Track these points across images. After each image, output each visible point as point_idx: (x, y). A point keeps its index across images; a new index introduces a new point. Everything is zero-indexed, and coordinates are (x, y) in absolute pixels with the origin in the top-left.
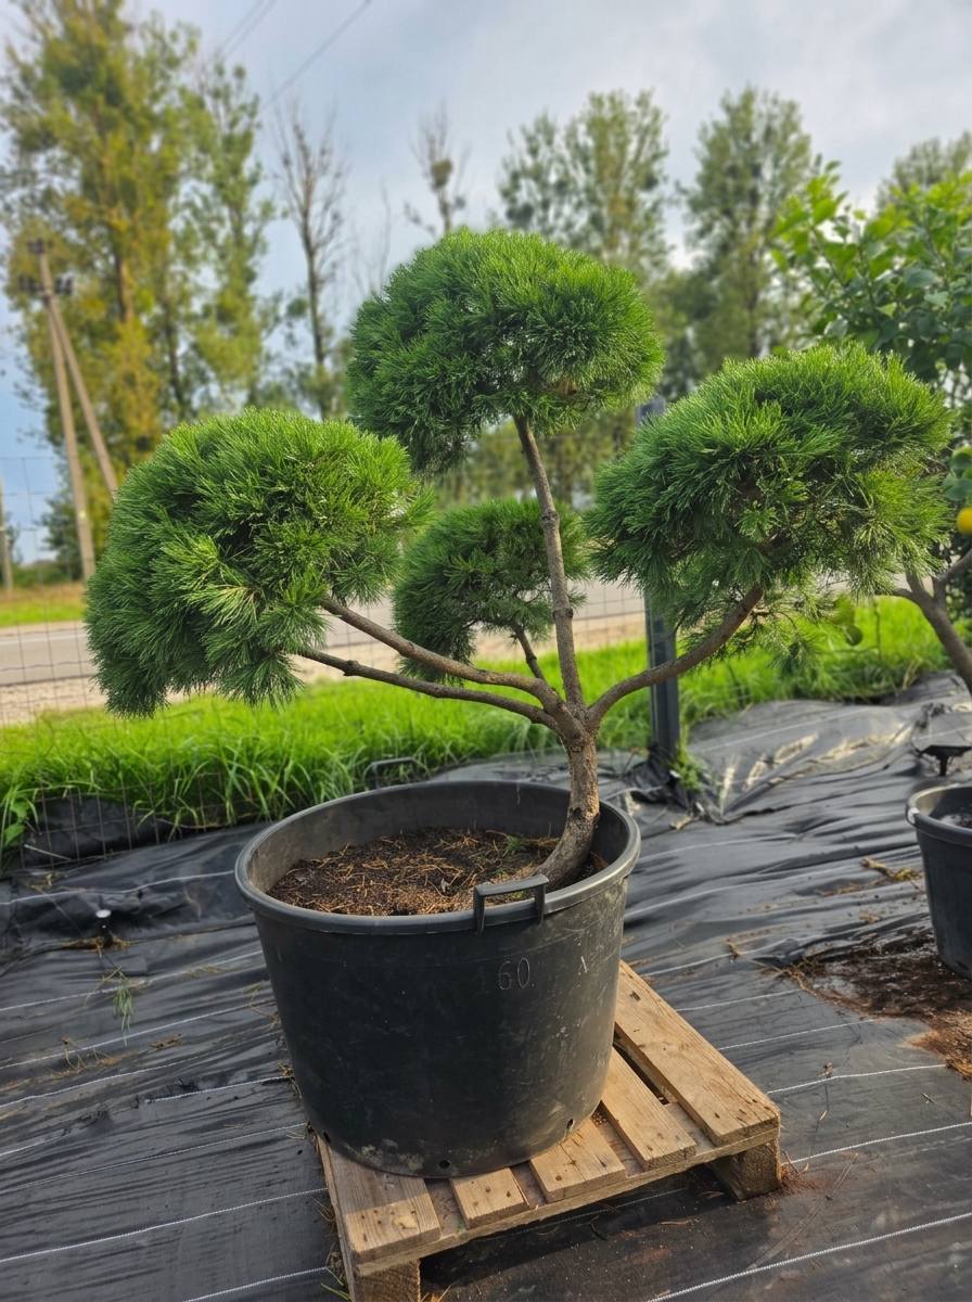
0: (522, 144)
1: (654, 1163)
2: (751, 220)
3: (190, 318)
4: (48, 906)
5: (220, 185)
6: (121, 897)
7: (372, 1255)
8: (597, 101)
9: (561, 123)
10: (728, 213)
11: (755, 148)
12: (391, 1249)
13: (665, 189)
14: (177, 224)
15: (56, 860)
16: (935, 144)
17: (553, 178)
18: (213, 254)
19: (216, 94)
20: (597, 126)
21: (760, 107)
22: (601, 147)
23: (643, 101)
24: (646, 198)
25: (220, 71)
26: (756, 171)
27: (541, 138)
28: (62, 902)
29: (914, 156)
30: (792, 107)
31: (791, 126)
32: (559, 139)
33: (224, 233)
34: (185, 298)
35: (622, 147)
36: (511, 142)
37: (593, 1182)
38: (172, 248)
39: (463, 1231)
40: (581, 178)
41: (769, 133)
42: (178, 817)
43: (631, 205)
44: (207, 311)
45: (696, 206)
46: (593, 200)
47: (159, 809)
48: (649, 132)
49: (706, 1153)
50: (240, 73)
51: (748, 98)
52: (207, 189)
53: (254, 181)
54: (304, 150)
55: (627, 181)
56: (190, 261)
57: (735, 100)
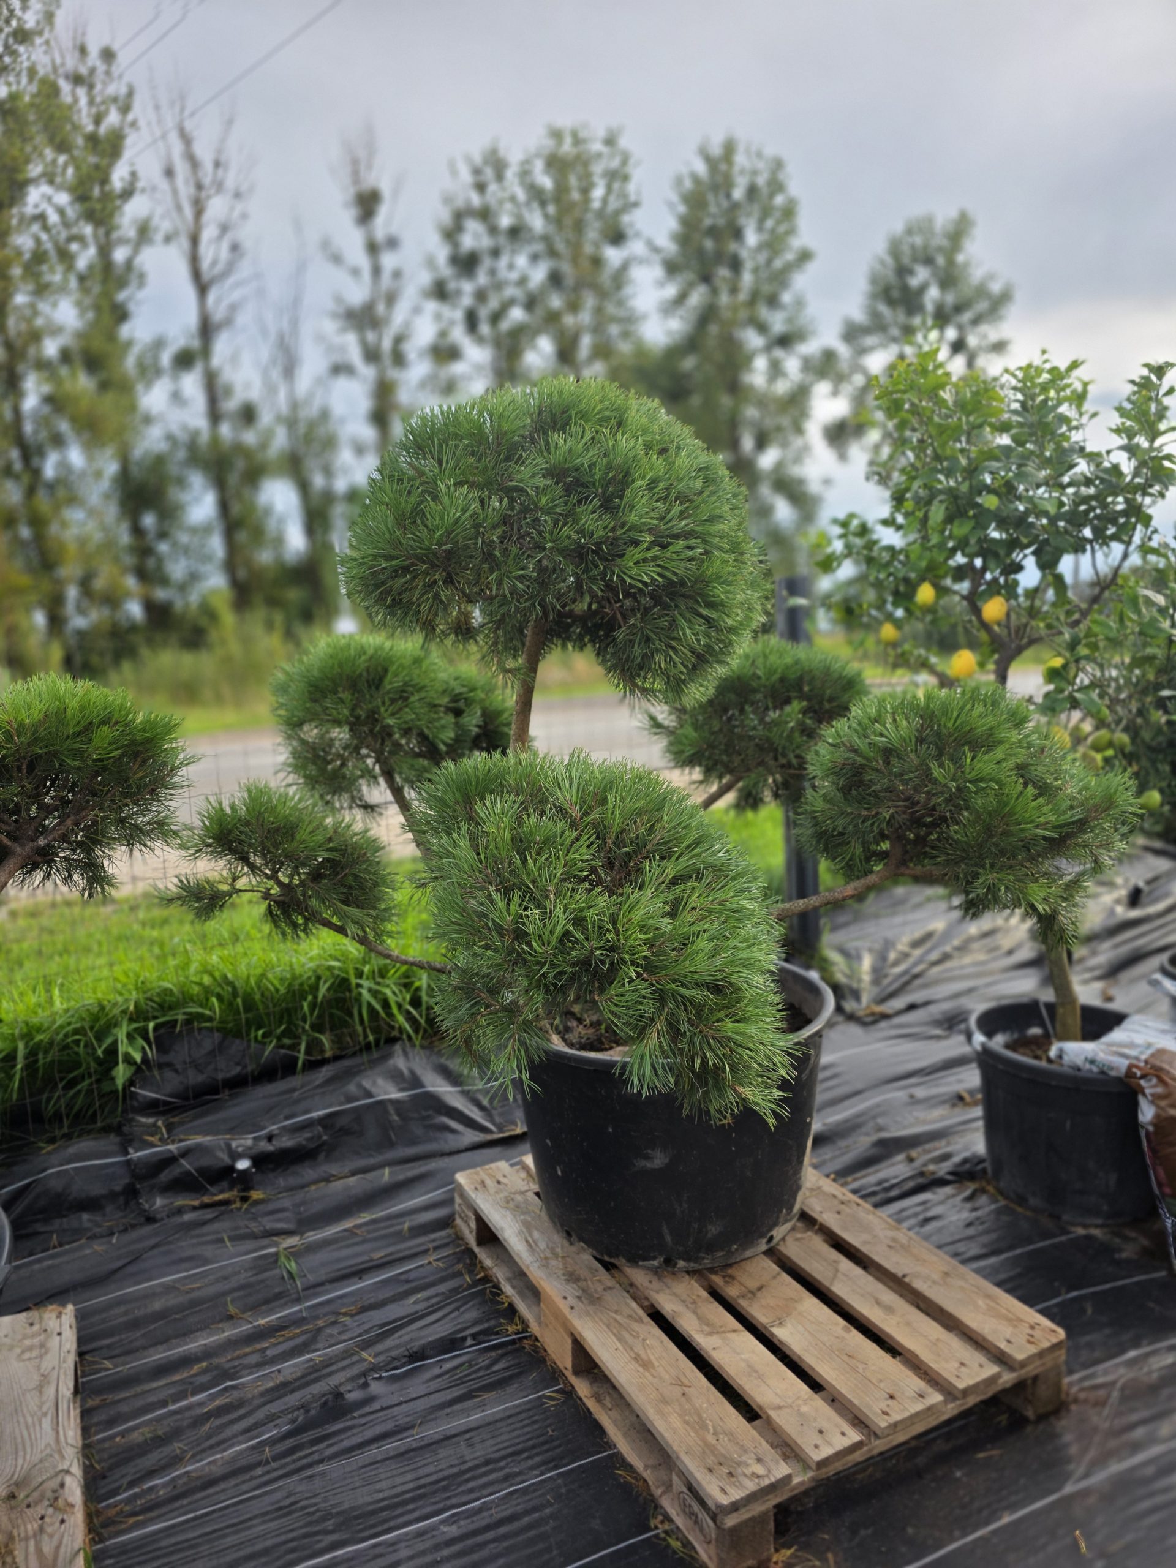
0: (466, 176)
1: (966, 1392)
2: (734, 290)
3: (42, 365)
4: (169, 1161)
5: (81, 196)
6: (249, 1142)
7: (735, 1507)
8: (557, 135)
9: (514, 157)
10: (706, 278)
11: (735, 206)
12: (752, 1498)
13: (636, 247)
14: (24, 241)
15: (166, 1103)
16: (929, 220)
17: (505, 221)
18: (73, 283)
19: (77, 80)
20: (556, 164)
21: (741, 159)
22: (561, 189)
23: (610, 141)
24: (613, 255)
25: (83, 51)
26: (737, 234)
27: (489, 173)
28: (185, 1153)
29: (909, 232)
30: (778, 165)
31: (776, 186)
32: (510, 174)
33: (85, 257)
34: (36, 337)
35: (586, 191)
36: (454, 172)
37: (917, 1414)
38: (17, 271)
39: (810, 1474)
40: (536, 222)
41: (752, 191)
42: (303, 1047)
43: (597, 262)
44: (66, 356)
45: (672, 268)
46: (552, 253)
47: (279, 1039)
48: (617, 176)
49: (1008, 1378)
50: (108, 55)
51: (729, 148)
52: (63, 198)
53: (128, 193)
54: (194, 162)
55: (592, 233)
56: (42, 290)
57: (716, 150)
